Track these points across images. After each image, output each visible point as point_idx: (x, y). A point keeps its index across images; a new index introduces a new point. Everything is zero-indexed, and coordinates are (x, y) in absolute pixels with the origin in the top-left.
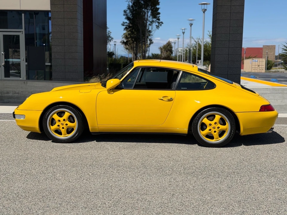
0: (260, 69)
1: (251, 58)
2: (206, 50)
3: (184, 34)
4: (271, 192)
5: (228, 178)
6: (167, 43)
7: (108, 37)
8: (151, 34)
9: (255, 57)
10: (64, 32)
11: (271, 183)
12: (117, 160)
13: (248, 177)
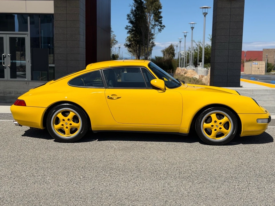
0: (260, 71)
1: (251, 61)
2: (207, 53)
3: (186, 37)
4: (271, 200)
5: (225, 184)
6: (170, 47)
7: (113, 40)
8: (154, 37)
9: (255, 60)
10: (67, 34)
11: (271, 190)
12: (111, 162)
13: (247, 183)
